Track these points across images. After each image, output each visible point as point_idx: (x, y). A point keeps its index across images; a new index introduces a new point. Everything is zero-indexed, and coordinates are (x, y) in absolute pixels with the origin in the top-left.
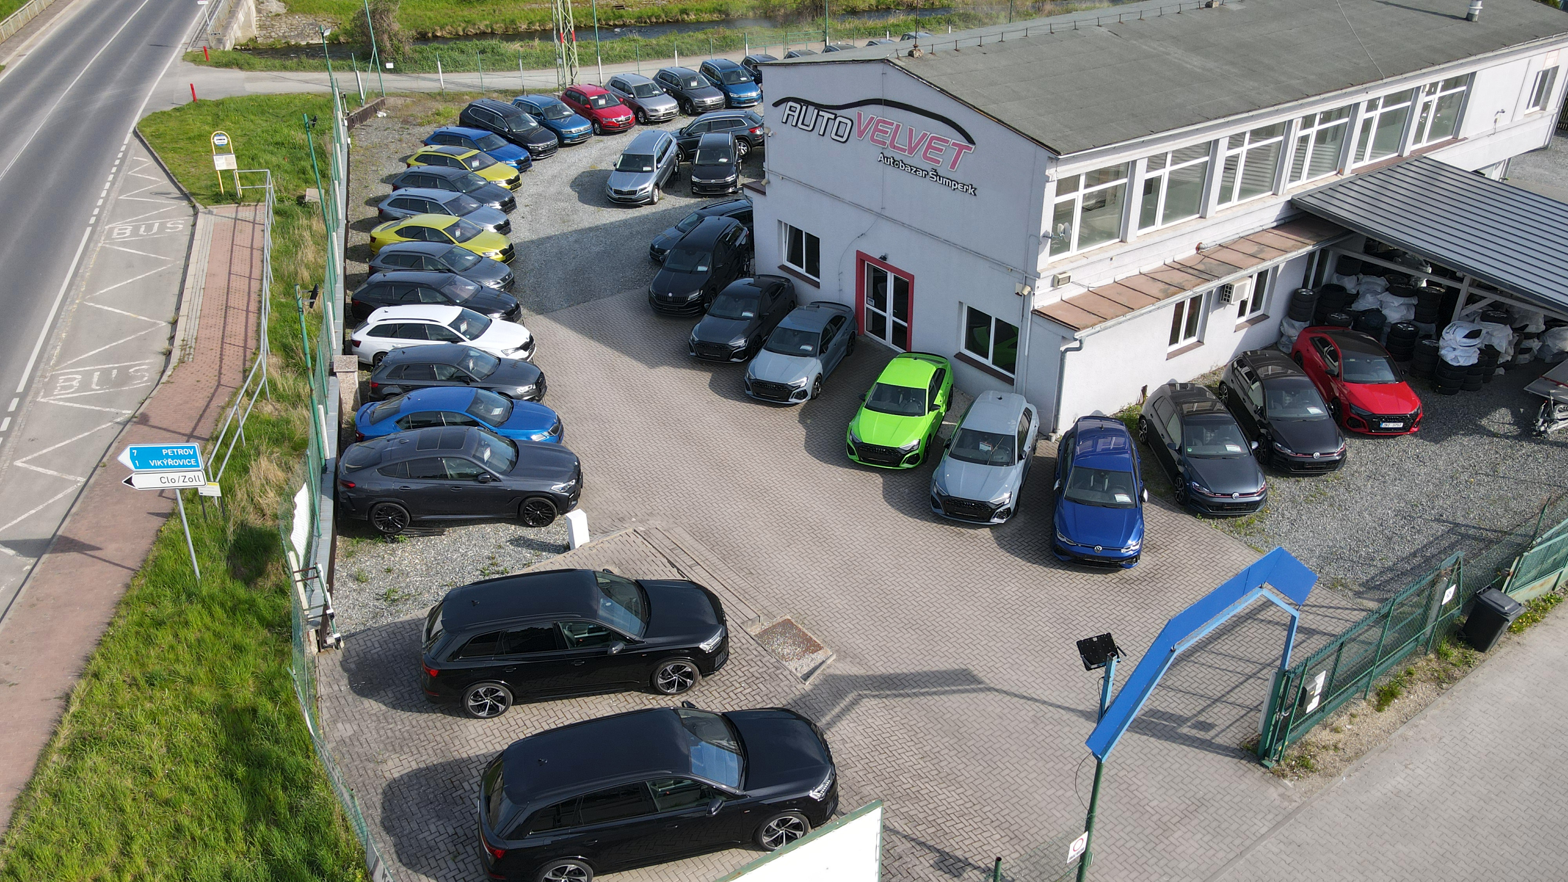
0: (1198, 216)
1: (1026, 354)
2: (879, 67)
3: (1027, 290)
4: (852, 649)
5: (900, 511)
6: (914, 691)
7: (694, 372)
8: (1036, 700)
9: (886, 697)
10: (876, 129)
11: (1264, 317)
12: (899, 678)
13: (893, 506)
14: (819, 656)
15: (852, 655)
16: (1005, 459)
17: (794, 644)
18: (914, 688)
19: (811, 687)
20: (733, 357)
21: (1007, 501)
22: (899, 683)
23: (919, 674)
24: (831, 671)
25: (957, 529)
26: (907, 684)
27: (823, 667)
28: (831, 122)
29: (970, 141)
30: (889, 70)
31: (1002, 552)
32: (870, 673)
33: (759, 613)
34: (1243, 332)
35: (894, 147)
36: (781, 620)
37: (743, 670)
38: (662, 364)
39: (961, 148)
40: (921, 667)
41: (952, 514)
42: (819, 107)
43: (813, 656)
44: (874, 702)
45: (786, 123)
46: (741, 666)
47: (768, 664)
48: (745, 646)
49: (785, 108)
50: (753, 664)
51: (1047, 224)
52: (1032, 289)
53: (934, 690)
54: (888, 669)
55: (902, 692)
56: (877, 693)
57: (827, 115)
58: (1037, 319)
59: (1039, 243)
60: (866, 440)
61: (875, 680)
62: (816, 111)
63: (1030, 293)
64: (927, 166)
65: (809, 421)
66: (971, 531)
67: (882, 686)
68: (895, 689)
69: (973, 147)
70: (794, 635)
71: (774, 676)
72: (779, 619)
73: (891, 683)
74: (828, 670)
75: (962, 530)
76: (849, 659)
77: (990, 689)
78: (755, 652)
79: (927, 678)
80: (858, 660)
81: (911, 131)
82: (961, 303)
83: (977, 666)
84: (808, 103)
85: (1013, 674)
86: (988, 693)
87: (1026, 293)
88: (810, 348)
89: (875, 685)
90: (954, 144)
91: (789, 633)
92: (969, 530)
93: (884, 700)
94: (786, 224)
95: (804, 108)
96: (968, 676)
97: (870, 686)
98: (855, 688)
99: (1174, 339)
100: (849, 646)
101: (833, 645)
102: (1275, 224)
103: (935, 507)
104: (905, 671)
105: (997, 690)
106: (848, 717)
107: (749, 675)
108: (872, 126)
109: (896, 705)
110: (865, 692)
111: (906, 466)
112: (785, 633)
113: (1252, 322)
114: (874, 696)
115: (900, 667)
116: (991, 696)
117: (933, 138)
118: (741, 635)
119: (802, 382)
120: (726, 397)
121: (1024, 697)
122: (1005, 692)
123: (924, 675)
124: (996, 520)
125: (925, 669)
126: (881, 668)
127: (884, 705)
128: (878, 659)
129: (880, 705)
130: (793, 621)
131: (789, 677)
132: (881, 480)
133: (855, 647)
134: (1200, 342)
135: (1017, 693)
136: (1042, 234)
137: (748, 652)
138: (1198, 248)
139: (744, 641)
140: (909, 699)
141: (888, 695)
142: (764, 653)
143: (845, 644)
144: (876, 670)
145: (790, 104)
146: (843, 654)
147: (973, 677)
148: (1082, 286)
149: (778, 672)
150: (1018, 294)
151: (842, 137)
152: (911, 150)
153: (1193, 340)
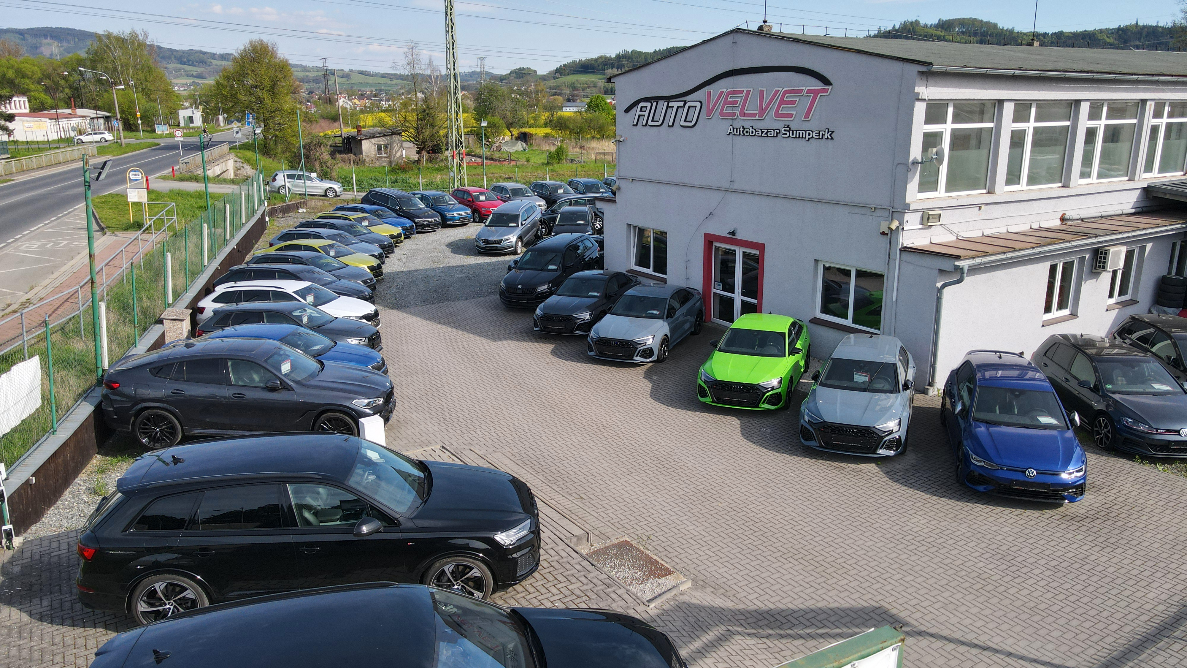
0: (1060, 185)
1: (894, 299)
2: (729, 39)
3: (894, 225)
4: (713, 579)
5: (764, 447)
6: (808, 631)
7: (536, 344)
8: (996, 651)
9: (768, 637)
10: (726, 102)
11: (1133, 302)
12: (784, 614)
13: (755, 443)
14: (668, 581)
15: (713, 585)
16: (887, 387)
17: (633, 567)
18: (807, 627)
19: (657, 611)
20: (576, 330)
21: (896, 429)
22: (784, 621)
23: (812, 610)
24: (686, 598)
25: (835, 464)
26: (796, 622)
27: (674, 592)
28: (680, 110)
29: (826, 82)
30: (740, 37)
31: (896, 486)
32: (741, 606)
33: (587, 530)
34: (1114, 313)
35: (744, 115)
36: (616, 542)
37: (559, 586)
38: (505, 339)
39: (816, 92)
40: (813, 602)
41: (828, 444)
42: (668, 99)
43: (660, 581)
44: (750, 641)
45: (637, 125)
46: (556, 582)
47: (595, 581)
48: (565, 560)
49: (636, 111)
50: (574, 580)
51: (916, 152)
52: (901, 223)
53: (838, 631)
54: (766, 602)
55: (790, 632)
56: (754, 631)
57: (675, 104)
58: (906, 256)
59: (908, 170)
60: (719, 378)
61: (748, 615)
62: (666, 104)
63: (898, 227)
64: (779, 125)
65: (655, 378)
66: (854, 466)
67: (760, 623)
68: (779, 627)
69: (830, 87)
70: (633, 557)
71: (602, 594)
72: (614, 541)
73: (772, 619)
74: (681, 597)
75: (841, 464)
76: (709, 590)
77: (920, 633)
78: (578, 567)
79: (824, 616)
80: (723, 591)
81: (762, 92)
82: (816, 261)
83: (894, 604)
84: (657, 99)
85: (951, 616)
86: (920, 638)
87: (894, 227)
88: (657, 313)
89: (749, 621)
90: (809, 91)
91: (627, 555)
92: (850, 465)
93: (765, 640)
94: (635, 227)
95: (655, 104)
96: (884, 616)
97: (742, 622)
98: (721, 621)
99: (1048, 309)
100: (708, 575)
101: (687, 573)
102: (1133, 211)
103: (806, 440)
104: (791, 606)
105: (932, 635)
106: (714, 655)
107: (567, 593)
108: (722, 101)
109: (783, 648)
110: (736, 628)
111: (766, 406)
112: (621, 554)
113: (1124, 304)
114: (749, 635)
115: (784, 601)
116: (925, 642)
117: (787, 92)
118: (560, 548)
119: (647, 340)
120: (567, 360)
121: (976, 646)
122: (945, 638)
123: (820, 612)
124: (882, 452)
125: (820, 605)
126: (756, 601)
127: (765, 646)
128: (751, 591)
129: (760, 646)
130: (633, 543)
131: (626, 597)
132: (738, 422)
133: (717, 576)
134: (1074, 315)
135: (962, 639)
136: (911, 159)
137: (568, 566)
138: (1063, 219)
139: (563, 554)
140: (803, 641)
141: (770, 635)
142: (590, 568)
143: (704, 572)
144: (750, 604)
145: (642, 104)
146: (701, 583)
147: (892, 616)
148: (951, 232)
149: (609, 590)
150: (883, 233)
151: (691, 122)
152: (762, 112)
153: (1066, 312)
